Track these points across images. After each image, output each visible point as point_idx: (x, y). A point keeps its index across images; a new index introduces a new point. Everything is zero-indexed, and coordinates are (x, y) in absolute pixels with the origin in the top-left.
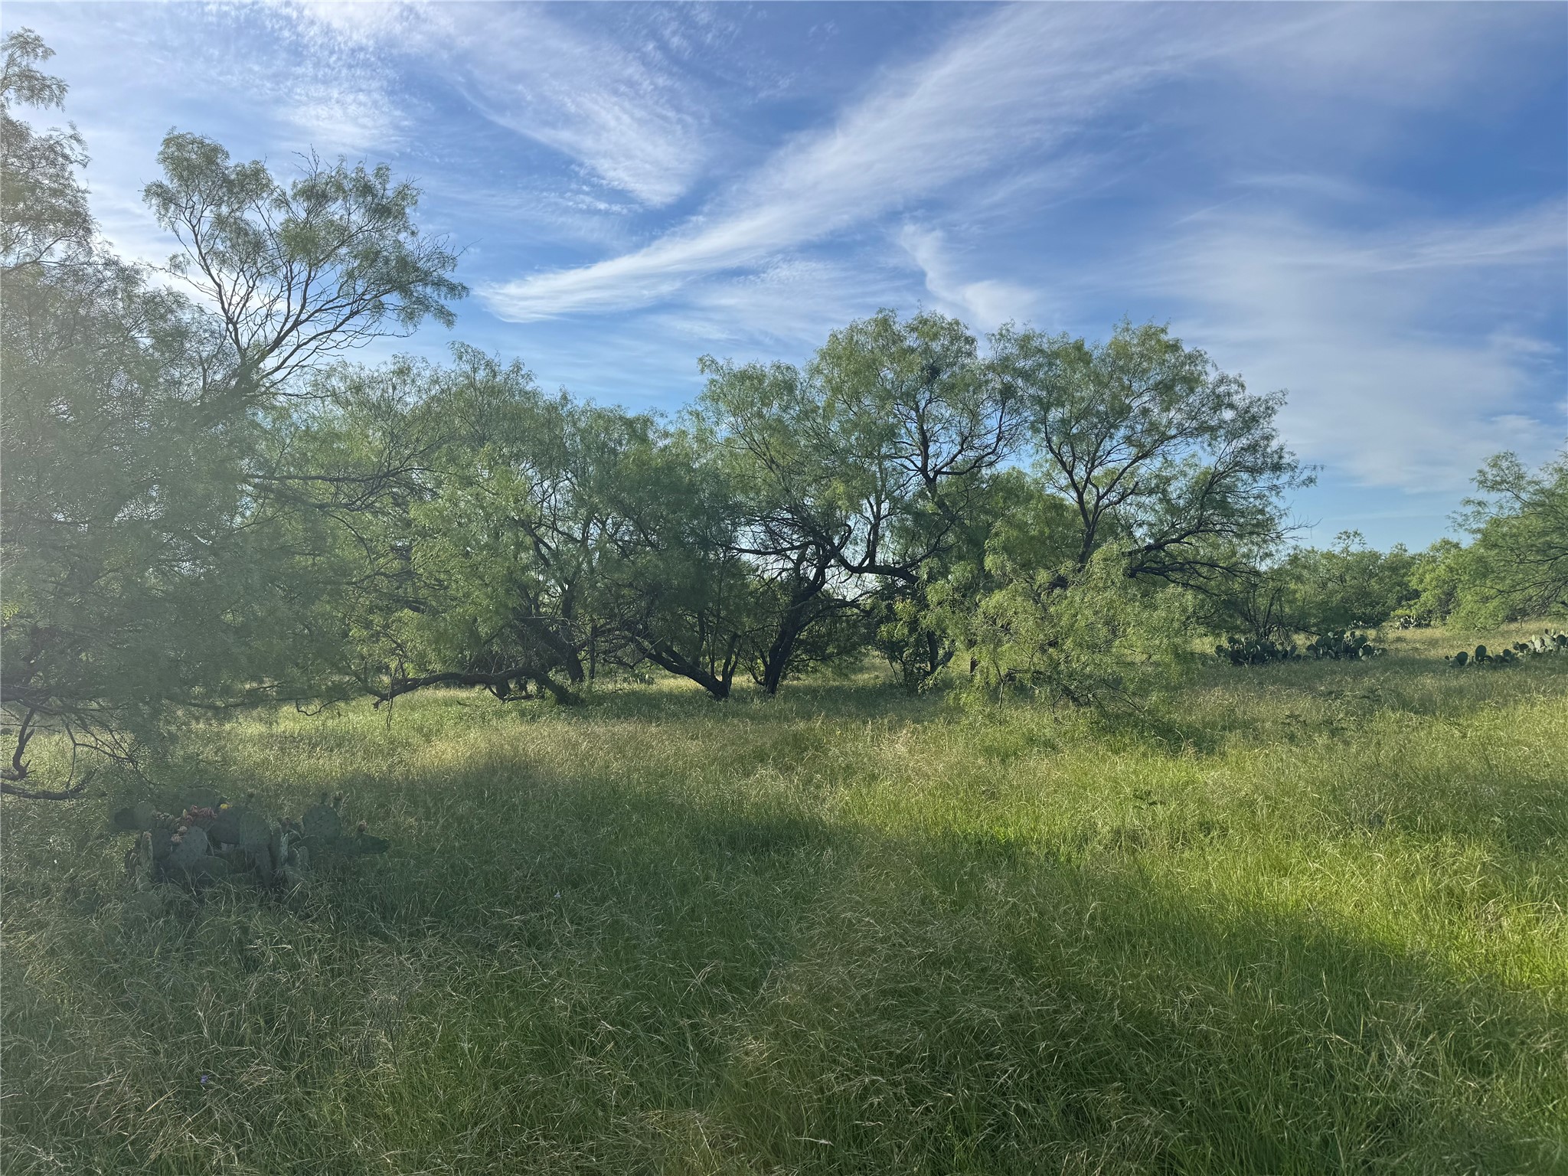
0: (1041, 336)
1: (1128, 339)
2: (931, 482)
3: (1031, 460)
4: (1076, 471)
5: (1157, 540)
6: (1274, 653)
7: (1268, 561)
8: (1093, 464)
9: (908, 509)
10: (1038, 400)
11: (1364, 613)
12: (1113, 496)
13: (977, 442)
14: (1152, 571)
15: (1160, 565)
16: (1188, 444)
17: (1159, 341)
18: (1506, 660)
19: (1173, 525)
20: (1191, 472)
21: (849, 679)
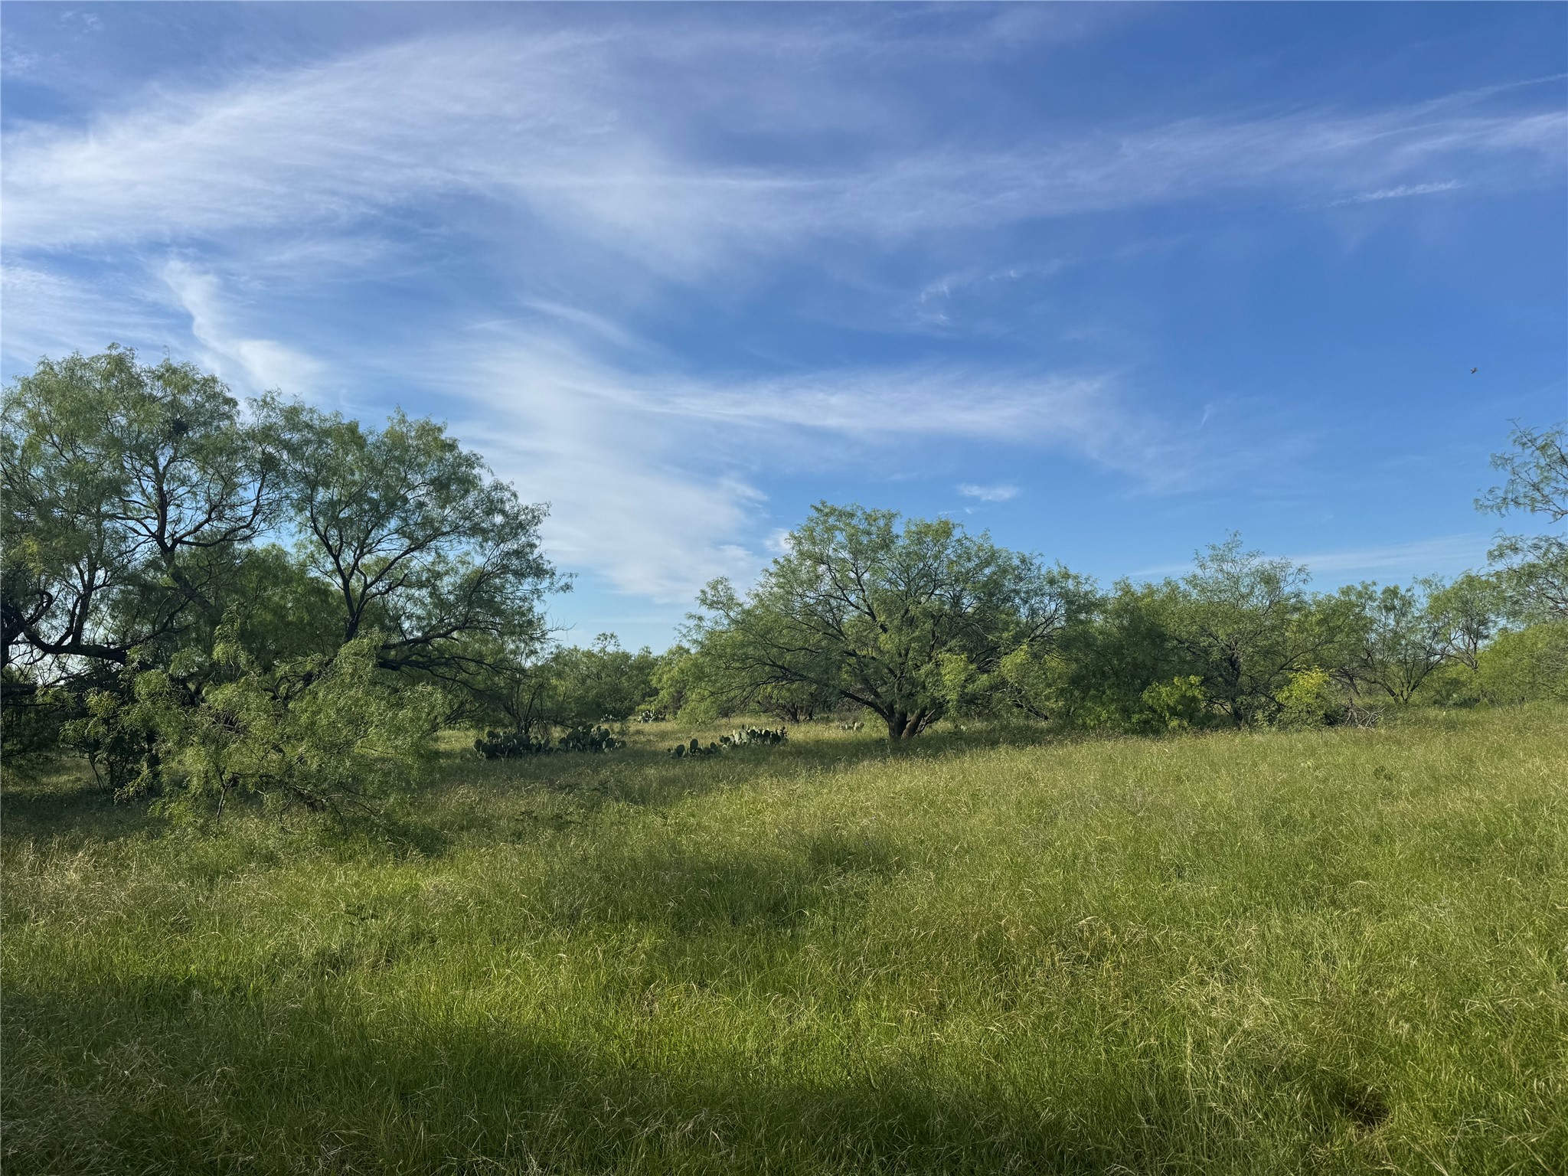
0: (311, 411)
1: (405, 430)
2: (167, 551)
3: (294, 540)
4: (343, 556)
5: (425, 634)
6: (528, 747)
7: (533, 658)
8: (362, 551)
9: (133, 578)
10: (305, 478)
11: (614, 708)
12: (381, 586)
13: (228, 513)
14: (417, 664)
15: (426, 659)
16: (460, 542)
17: (435, 439)
18: (712, 751)
19: (442, 620)
20: (462, 570)
21: (37, 783)
